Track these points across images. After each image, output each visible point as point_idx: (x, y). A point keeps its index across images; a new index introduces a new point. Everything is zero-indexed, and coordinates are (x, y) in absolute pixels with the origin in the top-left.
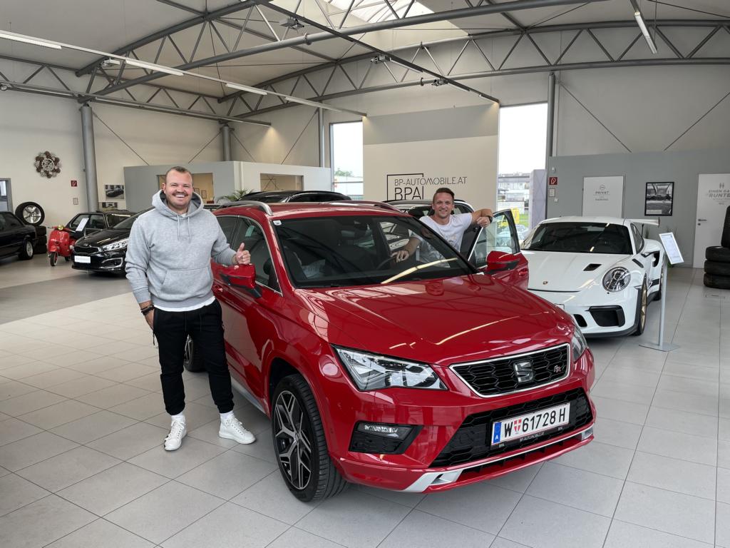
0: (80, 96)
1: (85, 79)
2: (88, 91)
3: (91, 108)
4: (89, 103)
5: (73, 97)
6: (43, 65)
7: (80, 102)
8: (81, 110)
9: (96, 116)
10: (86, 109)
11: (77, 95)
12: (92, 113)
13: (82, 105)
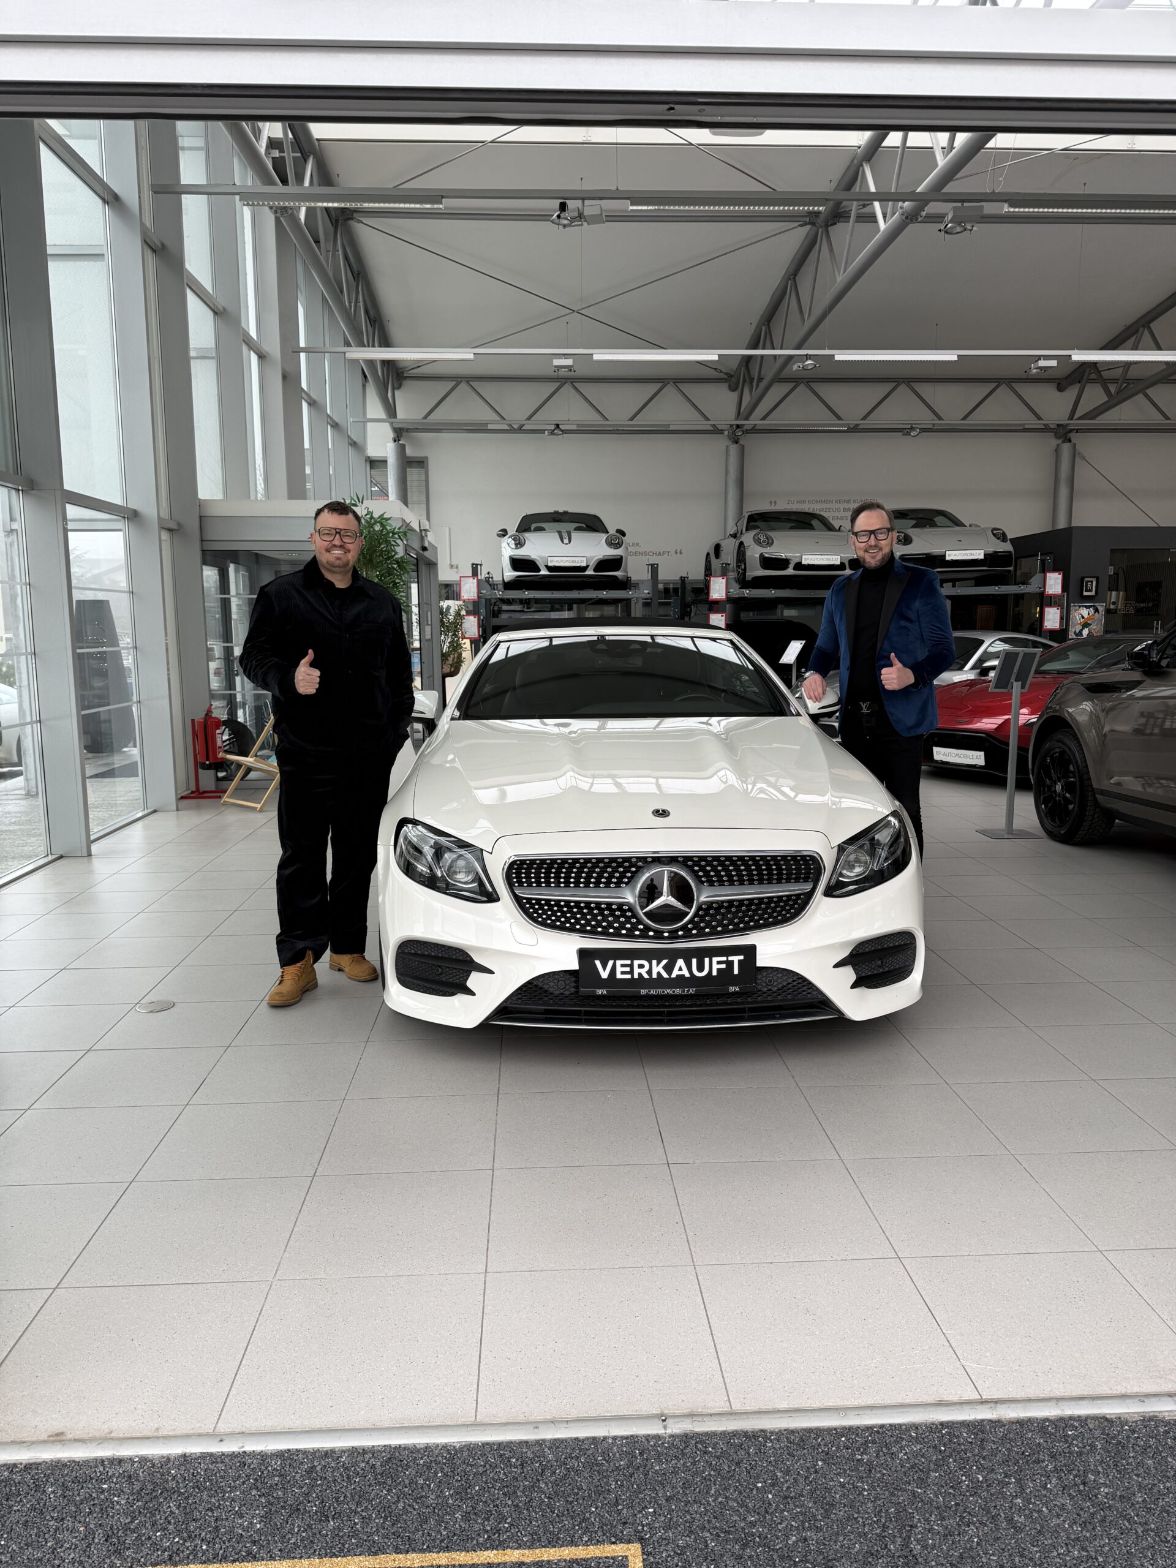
0: (1058, 425)
1: (1072, 393)
2: (1071, 417)
3: (1075, 444)
4: (1072, 435)
5: (1046, 429)
6: (999, 381)
7: (1060, 439)
8: (1057, 450)
9: (1084, 458)
10: (1066, 447)
11: (1052, 426)
12: (1074, 454)
13: (1060, 441)
